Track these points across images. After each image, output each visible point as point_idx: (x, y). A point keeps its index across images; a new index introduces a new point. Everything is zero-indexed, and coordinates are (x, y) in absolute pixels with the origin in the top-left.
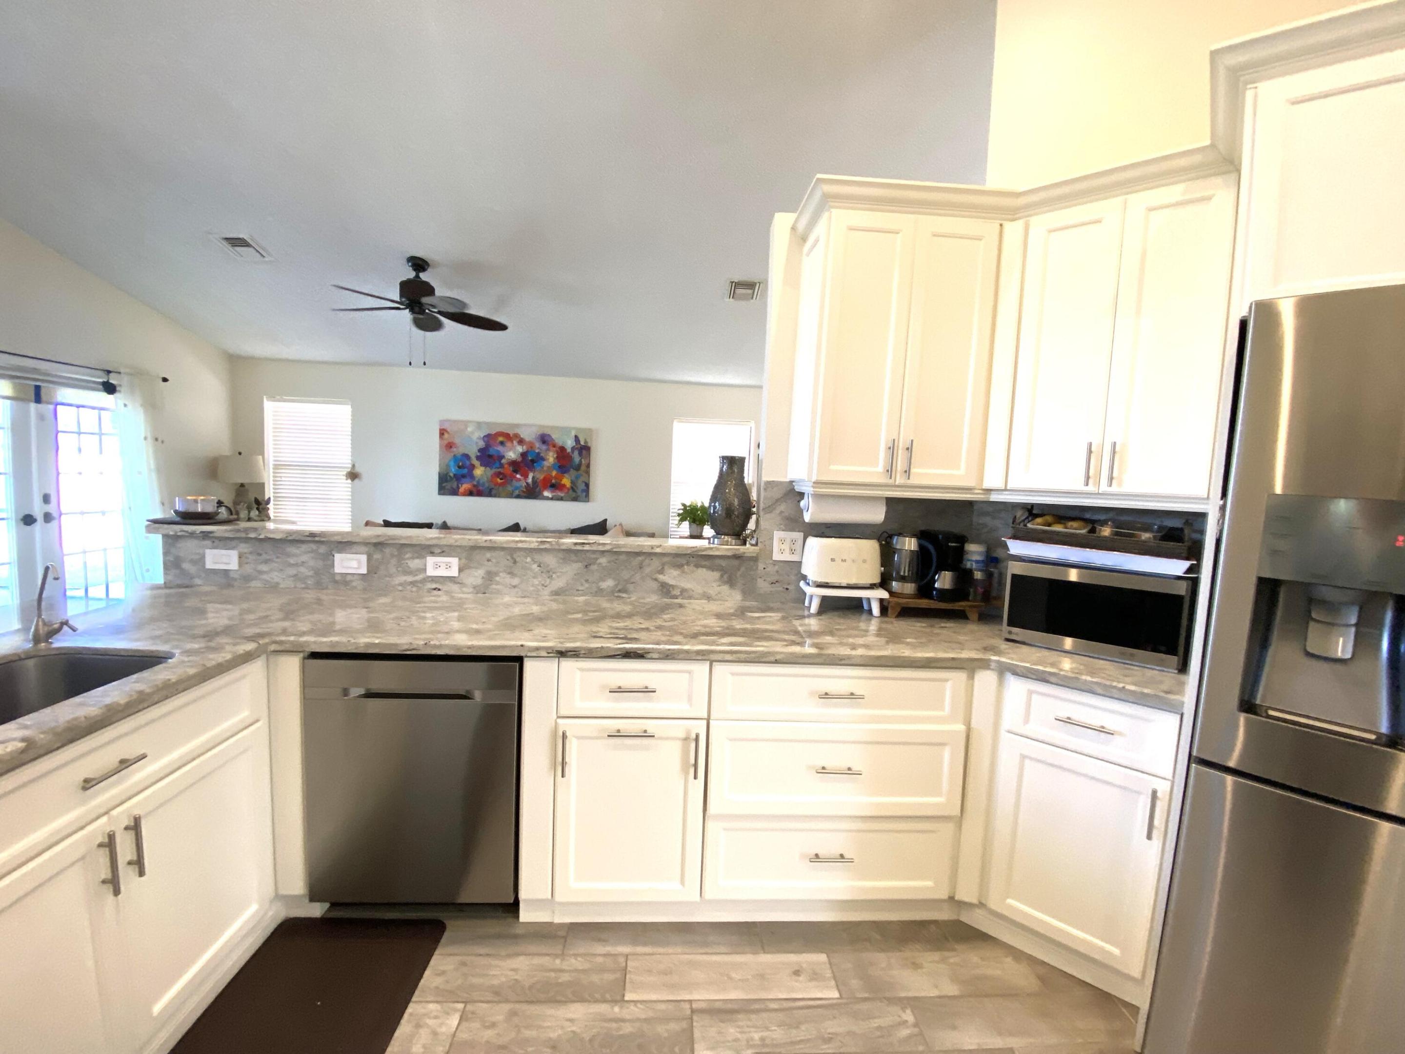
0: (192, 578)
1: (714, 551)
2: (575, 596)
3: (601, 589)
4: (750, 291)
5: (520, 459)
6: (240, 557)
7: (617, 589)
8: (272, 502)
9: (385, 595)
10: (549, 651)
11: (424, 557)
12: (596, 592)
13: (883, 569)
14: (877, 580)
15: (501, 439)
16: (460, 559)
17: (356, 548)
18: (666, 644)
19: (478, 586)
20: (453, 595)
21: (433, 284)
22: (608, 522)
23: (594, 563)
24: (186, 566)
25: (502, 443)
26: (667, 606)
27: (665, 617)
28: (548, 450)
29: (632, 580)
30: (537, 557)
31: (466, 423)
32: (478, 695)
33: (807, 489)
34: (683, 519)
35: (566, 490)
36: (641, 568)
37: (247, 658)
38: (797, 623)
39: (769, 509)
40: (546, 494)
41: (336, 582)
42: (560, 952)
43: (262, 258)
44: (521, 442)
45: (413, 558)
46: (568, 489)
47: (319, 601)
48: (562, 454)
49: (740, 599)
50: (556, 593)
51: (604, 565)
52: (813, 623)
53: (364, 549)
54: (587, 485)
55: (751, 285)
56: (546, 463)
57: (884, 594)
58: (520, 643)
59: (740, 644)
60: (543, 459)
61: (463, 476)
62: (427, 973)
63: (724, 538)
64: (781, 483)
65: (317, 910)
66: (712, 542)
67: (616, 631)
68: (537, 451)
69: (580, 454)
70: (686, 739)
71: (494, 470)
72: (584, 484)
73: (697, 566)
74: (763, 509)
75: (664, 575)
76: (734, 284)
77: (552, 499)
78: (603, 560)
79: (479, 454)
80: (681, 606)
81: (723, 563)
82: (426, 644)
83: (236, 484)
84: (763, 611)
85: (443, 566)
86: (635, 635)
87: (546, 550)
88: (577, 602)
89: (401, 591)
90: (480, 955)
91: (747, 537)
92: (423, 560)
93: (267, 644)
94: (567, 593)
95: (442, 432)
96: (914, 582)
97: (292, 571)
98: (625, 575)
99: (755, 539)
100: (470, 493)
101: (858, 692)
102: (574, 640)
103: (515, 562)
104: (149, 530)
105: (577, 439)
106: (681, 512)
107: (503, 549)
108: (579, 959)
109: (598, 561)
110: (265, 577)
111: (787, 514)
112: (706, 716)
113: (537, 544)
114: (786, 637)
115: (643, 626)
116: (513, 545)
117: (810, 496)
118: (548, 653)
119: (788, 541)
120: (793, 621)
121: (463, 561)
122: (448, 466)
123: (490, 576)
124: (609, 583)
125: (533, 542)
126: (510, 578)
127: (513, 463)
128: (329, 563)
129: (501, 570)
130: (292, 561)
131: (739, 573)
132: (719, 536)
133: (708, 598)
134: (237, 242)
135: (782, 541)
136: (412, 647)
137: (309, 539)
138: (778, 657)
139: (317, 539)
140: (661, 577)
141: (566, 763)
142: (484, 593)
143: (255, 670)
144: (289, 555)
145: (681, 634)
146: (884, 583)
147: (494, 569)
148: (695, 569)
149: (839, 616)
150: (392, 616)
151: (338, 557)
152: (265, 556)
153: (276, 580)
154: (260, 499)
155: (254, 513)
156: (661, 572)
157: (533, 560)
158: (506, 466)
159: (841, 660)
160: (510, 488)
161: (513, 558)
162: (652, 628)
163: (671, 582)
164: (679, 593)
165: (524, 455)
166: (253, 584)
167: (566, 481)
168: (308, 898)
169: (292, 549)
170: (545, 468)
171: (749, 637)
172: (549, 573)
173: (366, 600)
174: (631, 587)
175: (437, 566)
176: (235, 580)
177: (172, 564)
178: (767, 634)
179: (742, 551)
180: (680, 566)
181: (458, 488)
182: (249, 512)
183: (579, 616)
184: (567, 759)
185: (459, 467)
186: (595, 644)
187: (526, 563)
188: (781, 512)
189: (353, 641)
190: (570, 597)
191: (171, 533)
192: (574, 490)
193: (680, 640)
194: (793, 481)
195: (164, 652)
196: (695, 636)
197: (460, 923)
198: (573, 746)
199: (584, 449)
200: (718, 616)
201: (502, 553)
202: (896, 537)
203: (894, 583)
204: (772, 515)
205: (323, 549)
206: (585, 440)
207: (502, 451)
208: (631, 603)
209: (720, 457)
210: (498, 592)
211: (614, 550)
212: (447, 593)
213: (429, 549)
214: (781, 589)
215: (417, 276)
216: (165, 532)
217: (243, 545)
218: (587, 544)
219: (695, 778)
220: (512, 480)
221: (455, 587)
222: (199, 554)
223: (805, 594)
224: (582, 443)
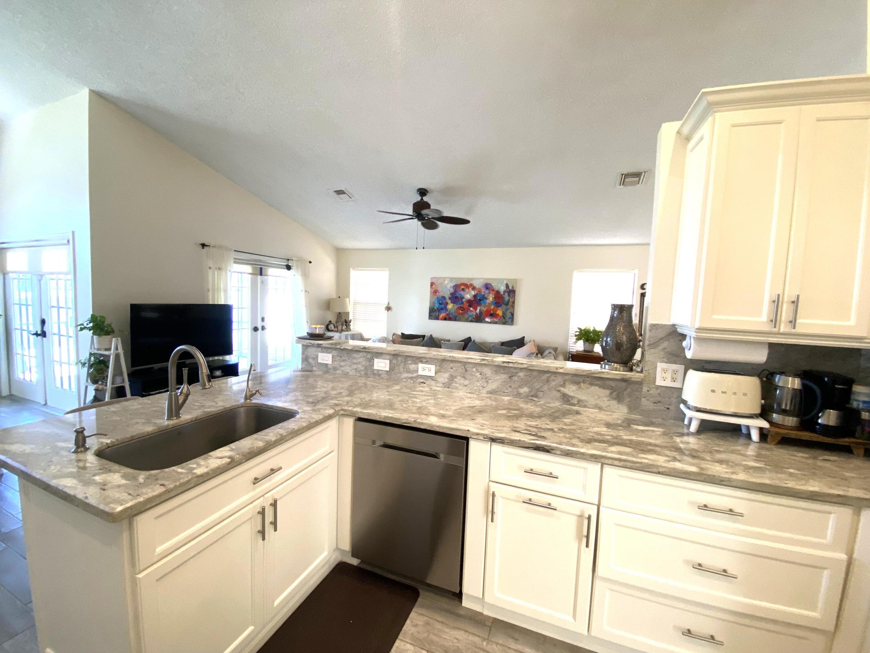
0: (312, 367)
1: (605, 375)
2: (503, 396)
3: (520, 393)
4: (637, 179)
5: (473, 299)
6: (333, 358)
7: (530, 395)
8: (352, 322)
9: (397, 384)
10: (485, 437)
11: (417, 364)
12: (516, 395)
13: (763, 401)
14: (758, 411)
15: (463, 287)
16: (436, 366)
17: (384, 356)
18: (566, 445)
19: (445, 383)
20: (432, 387)
21: (430, 202)
22: (525, 339)
23: (515, 376)
24: (311, 360)
25: (463, 289)
26: (567, 412)
27: (566, 420)
28: (489, 293)
29: (541, 390)
30: (479, 369)
31: (444, 279)
32: (442, 456)
33: (691, 333)
34: (578, 339)
35: (499, 318)
36: (548, 381)
37: (329, 417)
38: (678, 440)
39: (654, 345)
40: (487, 319)
41: (374, 374)
42: (486, 637)
43: (350, 199)
44: (474, 288)
45: (411, 364)
46: (501, 317)
47: (365, 385)
48: (498, 296)
49: (626, 412)
50: (491, 392)
51: (522, 377)
52: (692, 442)
53: (388, 357)
54: (513, 315)
55: (638, 175)
56: (488, 301)
57: (765, 424)
58: (467, 428)
59: (627, 454)
60: (486, 299)
61: (442, 309)
62: (408, 622)
63: (614, 365)
64: (665, 325)
65: (355, 562)
66: (603, 367)
67: (530, 428)
68: (483, 294)
69: (509, 295)
70: (581, 516)
71: (458, 306)
72: (510, 314)
73: (591, 384)
74: (648, 345)
75: (565, 388)
76: (624, 175)
77: (490, 323)
78: (521, 374)
79: (450, 296)
80: (578, 413)
81: (612, 384)
82: (415, 421)
83: (337, 313)
84: (646, 425)
85: (427, 369)
86: (543, 434)
87: (485, 364)
88: (503, 400)
89: (405, 382)
90: (438, 621)
91: (633, 365)
92: (417, 365)
93: (339, 411)
94: (497, 393)
95: (432, 284)
96: (797, 416)
97: (355, 366)
98: (537, 385)
99: (641, 368)
100: (445, 319)
101: (737, 510)
102: (501, 432)
103: (466, 370)
104: (297, 342)
105: (507, 286)
106: (577, 333)
107: (460, 362)
108: (498, 646)
109: (519, 374)
110: (343, 369)
111: (669, 350)
112: (597, 503)
113: (480, 361)
114: (668, 453)
115: (548, 427)
116: (466, 360)
117: (692, 338)
118: (484, 438)
119: (670, 371)
120: (675, 437)
121: (438, 367)
122: (434, 303)
123: (452, 378)
124: (525, 390)
125: (477, 359)
126: (464, 380)
127: (469, 301)
128: (371, 363)
129: (458, 375)
130: (355, 361)
131: (626, 392)
132: (609, 363)
133: (599, 408)
134: (340, 192)
135: (665, 371)
136: (407, 422)
137: (363, 350)
138: (661, 470)
139: (366, 350)
140: (562, 389)
141: (494, 512)
142: (448, 388)
143: (333, 423)
144: (354, 358)
145: (578, 438)
146: (764, 413)
147: (454, 374)
148: (590, 386)
149: (718, 438)
150: (400, 398)
151: (376, 361)
152: (343, 358)
153: (348, 371)
154: (347, 320)
155: (344, 327)
156: (563, 386)
157: (477, 370)
158: (465, 303)
159: (722, 481)
160: (466, 316)
161: (465, 368)
162: (556, 430)
163: (572, 394)
164: (576, 402)
165: (475, 296)
166: (338, 372)
167: (500, 312)
168: (350, 554)
169: (355, 355)
170: (487, 304)
171: (634, 448)
172: (487, 380)
173: (388, 387)
174: (541, 394)
175: (424, 369)
176: (330, 369)
177: (305, 359)
178: (649, 447)
179: (628, 376)
180: (578, 383)
181: (439, 316)
182: (342, 327)
183: (504, 412)
184: (495, 510)
185: (440, 304)
186: (516, 437)
187: (473, 371)
188: (665, 348)
189: (379, 414)
190: (499, 396)
191: (305, 344)
192: (504, 318)
193: (577, 443)
194: (676, 325)
195: (295, 410)
196: (590, 441)
197: (427, 594)
198: (498, 501)
199: (511, 292)
200: (608, 425)
201: (459, 364)
202: (778, 376)
203: (775, 415)
204: (656, 350)
205: (369, 356)
206: (512, 286)
207: (463, 294)
208: (541, 406)
209: (612, 305)
210: (456, 388)
211: (529, 368)
212: (429, 385)
213: (420, 359)
214: (662, 408)
215: (422, 199)
216: (303, 343)
217: (334, 352)
218: (511, 363)
219: (587, 546)
220: (468, 311)
221: (433, 383)
222: (315, 355)
223: (685, 415)
224: (510, 288)
